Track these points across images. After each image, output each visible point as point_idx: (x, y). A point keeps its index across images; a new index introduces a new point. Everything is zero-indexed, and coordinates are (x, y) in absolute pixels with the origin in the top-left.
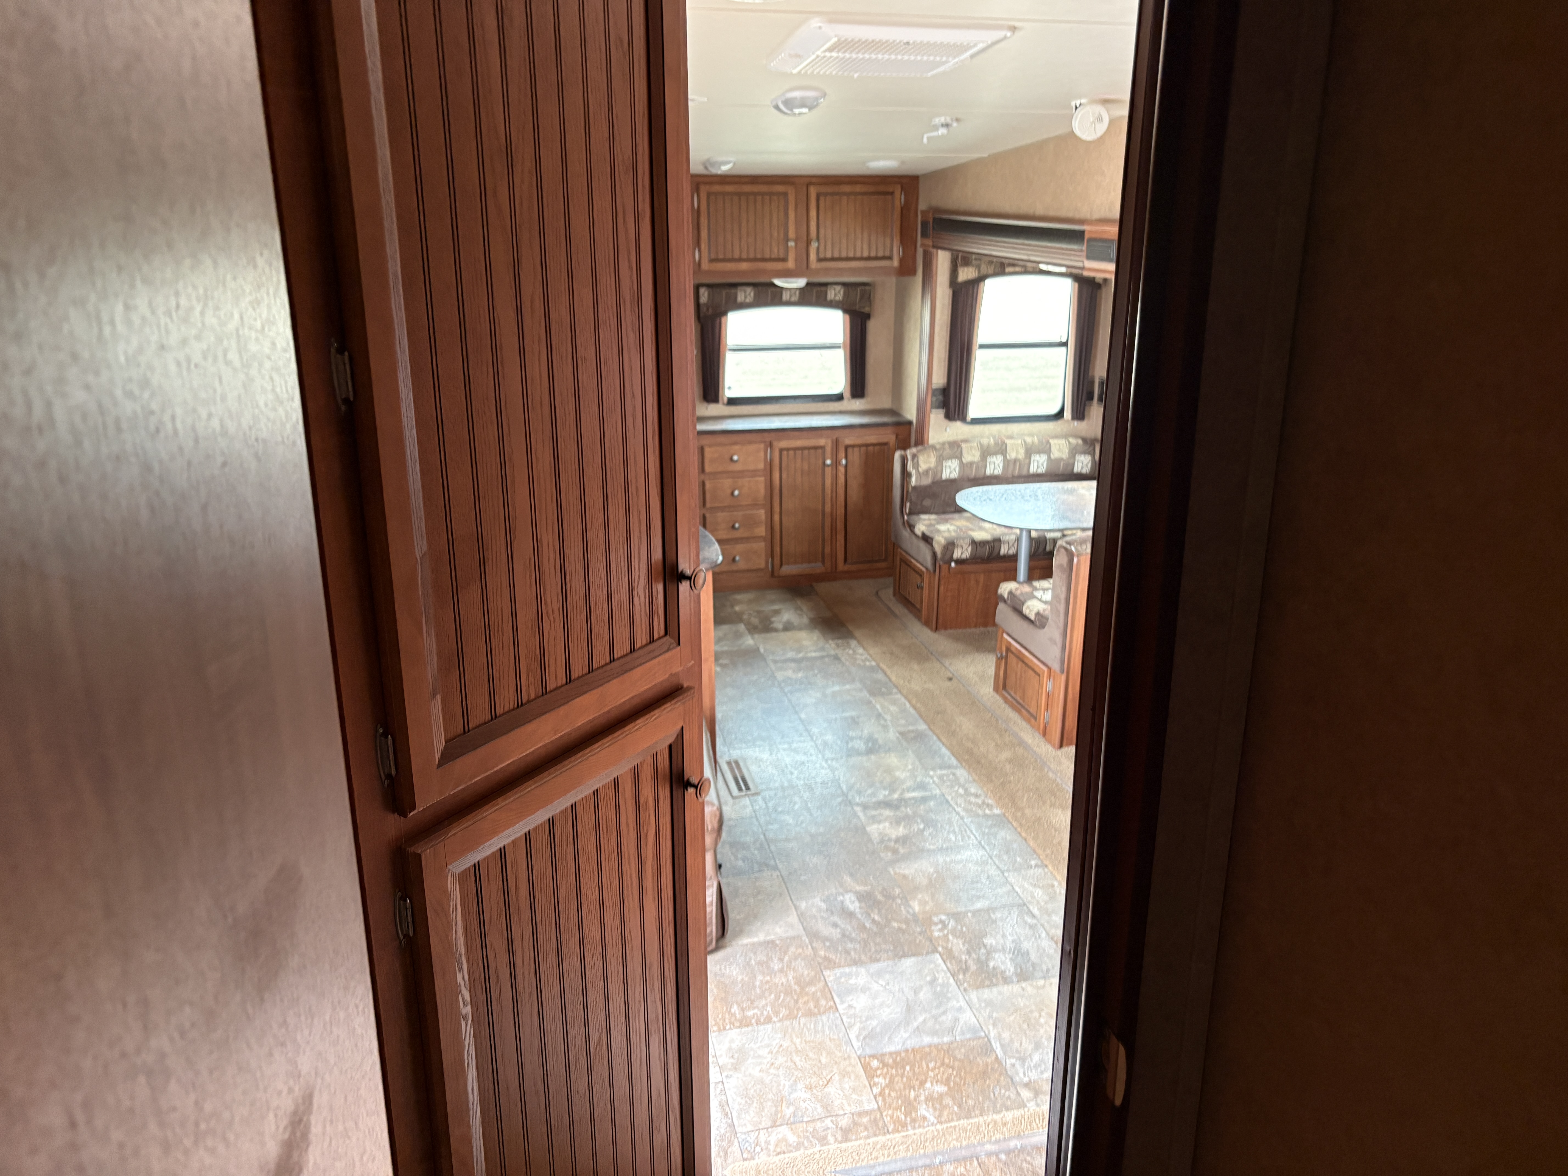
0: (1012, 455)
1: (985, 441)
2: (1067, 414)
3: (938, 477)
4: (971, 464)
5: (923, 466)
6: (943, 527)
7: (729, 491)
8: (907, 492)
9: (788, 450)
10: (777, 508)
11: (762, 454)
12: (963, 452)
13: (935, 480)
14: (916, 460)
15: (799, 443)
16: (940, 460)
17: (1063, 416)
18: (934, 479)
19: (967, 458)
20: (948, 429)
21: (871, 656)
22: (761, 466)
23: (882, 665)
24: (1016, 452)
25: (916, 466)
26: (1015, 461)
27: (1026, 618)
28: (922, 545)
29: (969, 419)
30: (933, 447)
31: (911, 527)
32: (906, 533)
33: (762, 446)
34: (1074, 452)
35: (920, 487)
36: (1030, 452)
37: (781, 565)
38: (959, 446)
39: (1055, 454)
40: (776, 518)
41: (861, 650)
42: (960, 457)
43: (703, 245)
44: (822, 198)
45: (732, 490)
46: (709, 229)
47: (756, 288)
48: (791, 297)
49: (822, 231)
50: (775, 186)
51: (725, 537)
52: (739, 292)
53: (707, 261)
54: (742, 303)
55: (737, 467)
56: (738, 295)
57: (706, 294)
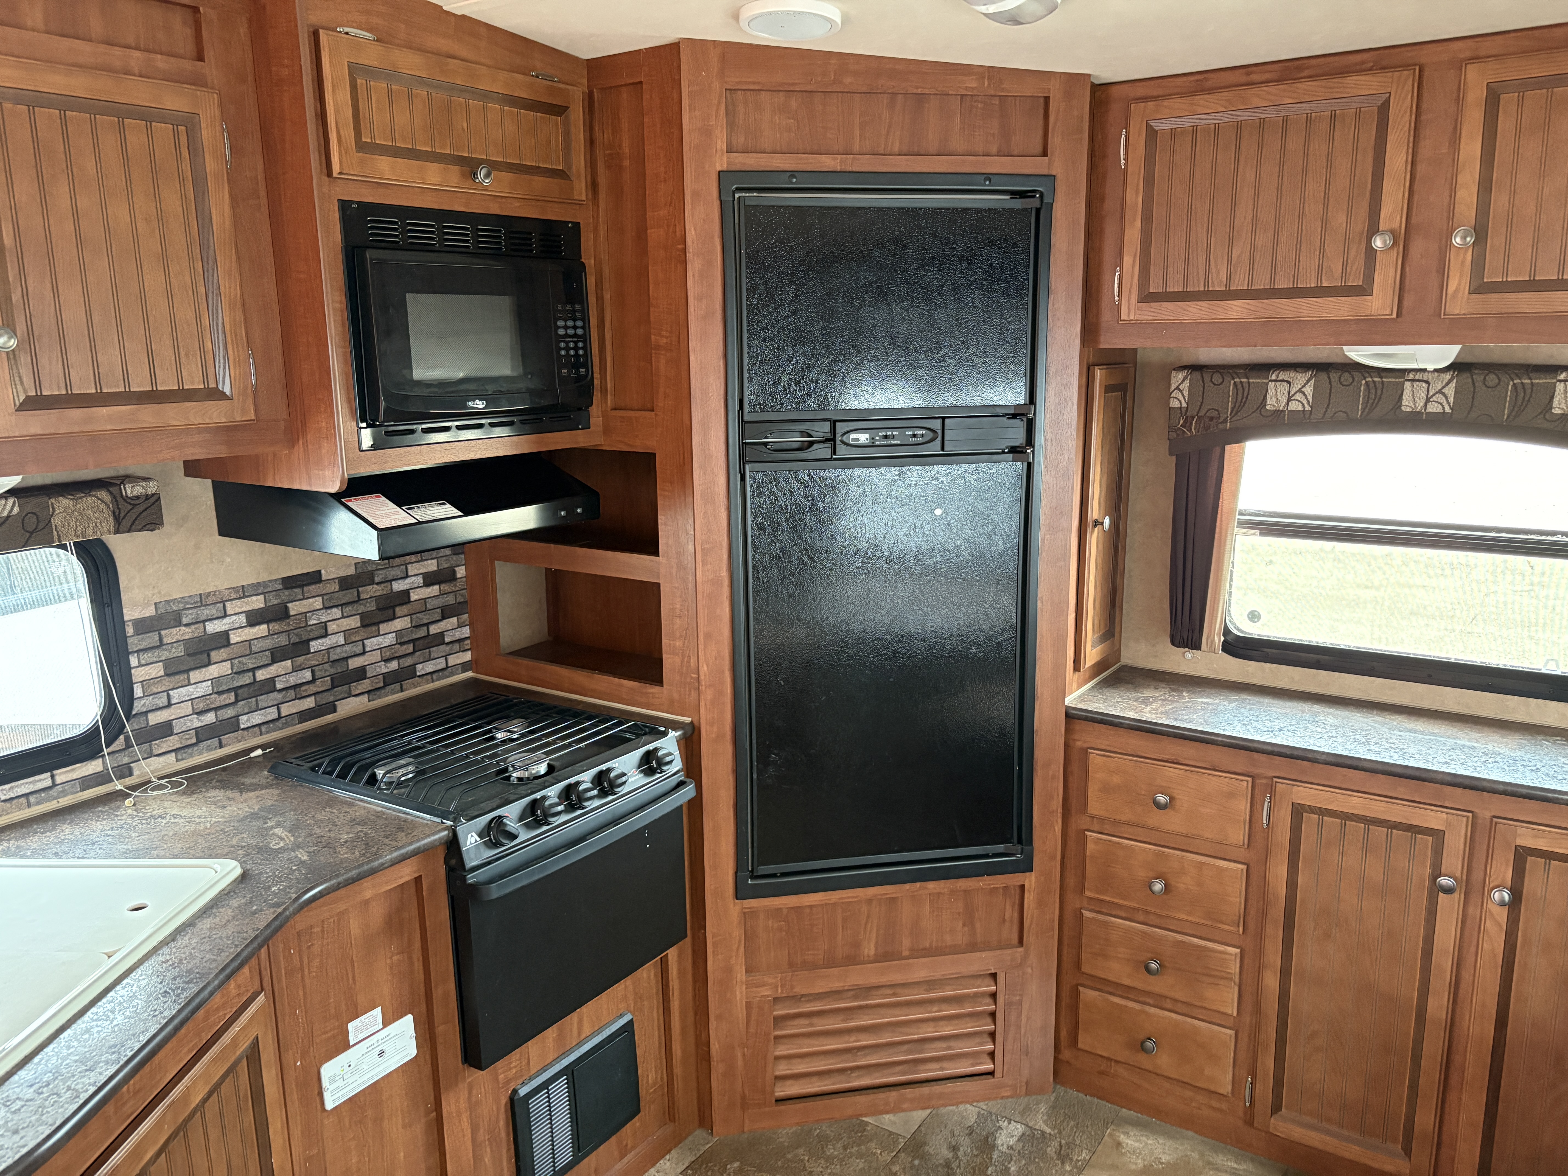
7: (1142, 874)
9: (1322, 812)
10: (1273, 956)
11: (1243, 806)
15: (1355, 804)
22: (1238, 834)
33: (1245, 784)
37: (1276, 1108)
40: (1271, 981)
43: (1127, 260)
44: (1508, 100)
45: (1151, 874)
46: (1147, 217)
47: (1323, 376)
48: (1428, 400)
49: (1499, 201)
50: (1351, 80)
51: (1126, 981)
52: (1271, 385)
53: (1134, 297)
54: (1278, 413)
55: (1172, 822)
56: (1271, 392)
57: (1185, 386)
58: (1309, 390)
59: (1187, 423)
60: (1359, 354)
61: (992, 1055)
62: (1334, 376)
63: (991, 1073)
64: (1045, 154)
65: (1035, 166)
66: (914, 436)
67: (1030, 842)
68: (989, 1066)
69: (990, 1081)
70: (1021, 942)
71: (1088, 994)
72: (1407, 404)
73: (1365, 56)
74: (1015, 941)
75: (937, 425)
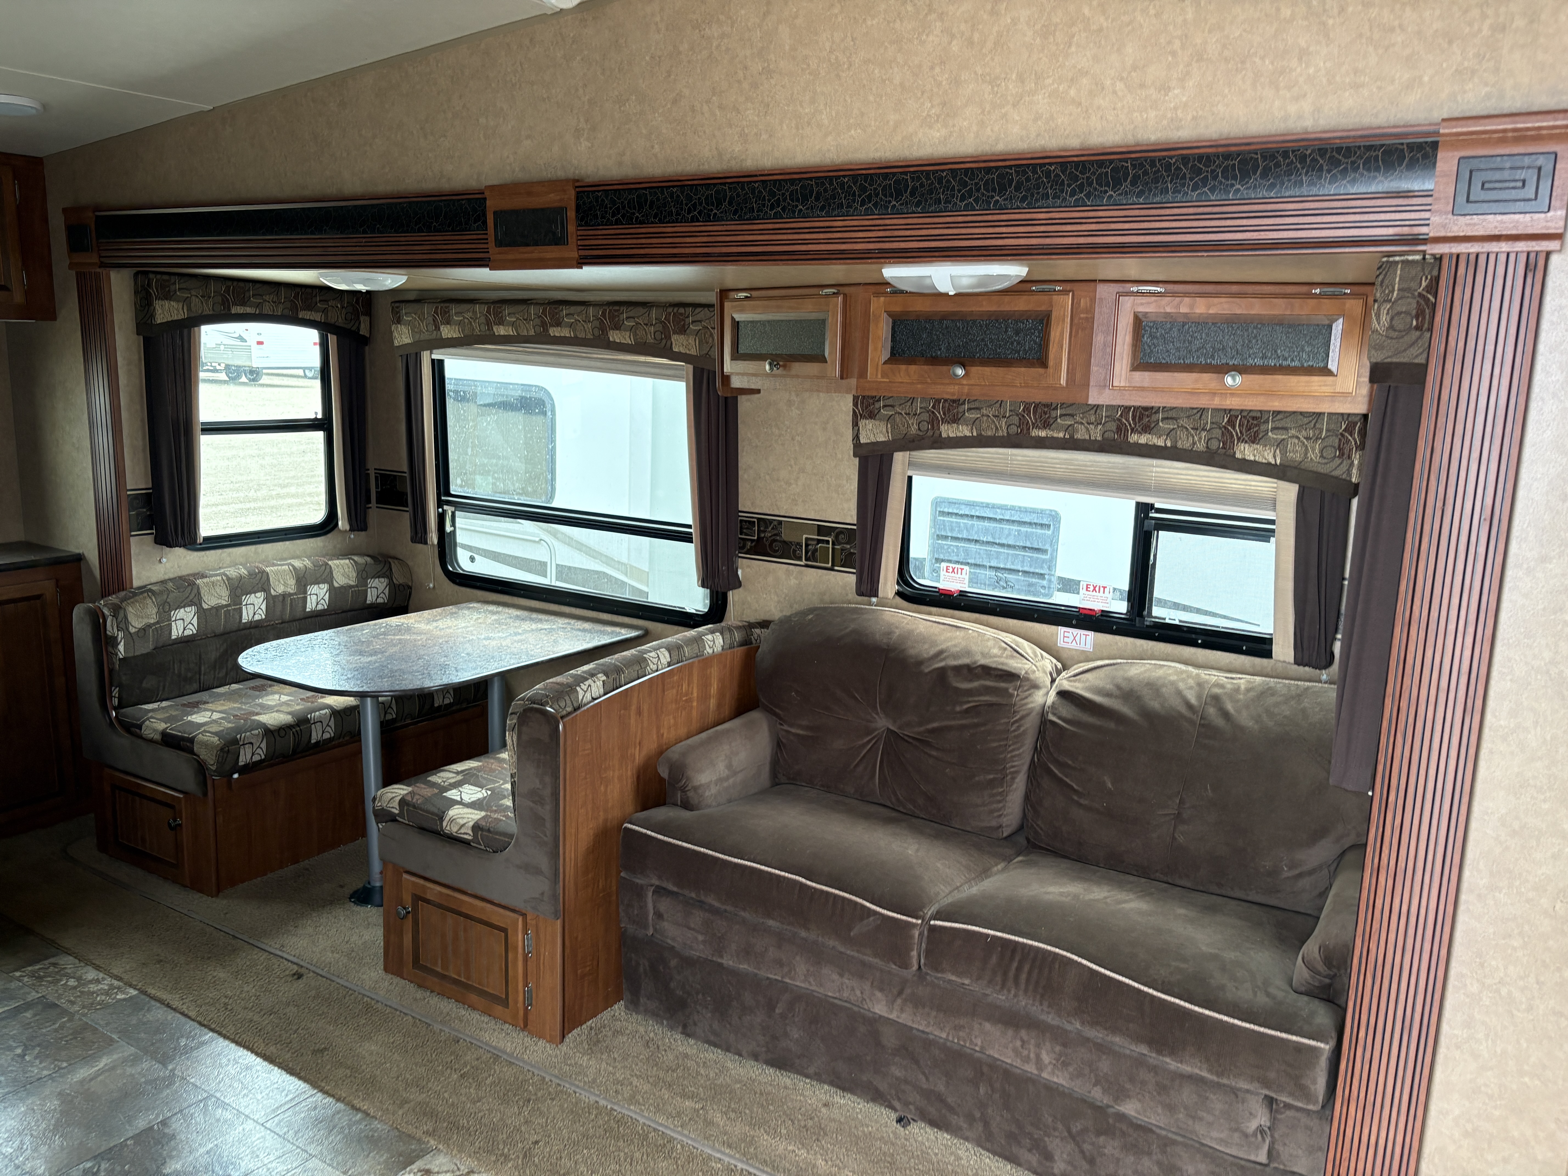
0: (278, 588)
1: (232, 572)
2: (343, 523)
3: (164, 639)
4: (217, 609)
5: (136, 623)
6: (199, 718)
8: (111, 671)
12: (202, 592)
13: (160, 644)
14: (121, 615)
16: (166, 611)
17: (337, 524)
18: (157, 641)
19: (209, 601)
20: (164, 560)
21: (120, 979)
23: (152, 991)
24: (283, 584)
25: (123, 624)
26: (284, 596)
27: (454, 840)
28: (168, 755)
29: (200, 540)
30: (144, 590)
31: (133, 729)
32: (122, 741)
34: (363, 575)
35: (134, 657)
36: (303, 580)
38: (192, 584)
39: (340, 580)
41: (91, 974)
42: (196, 601)
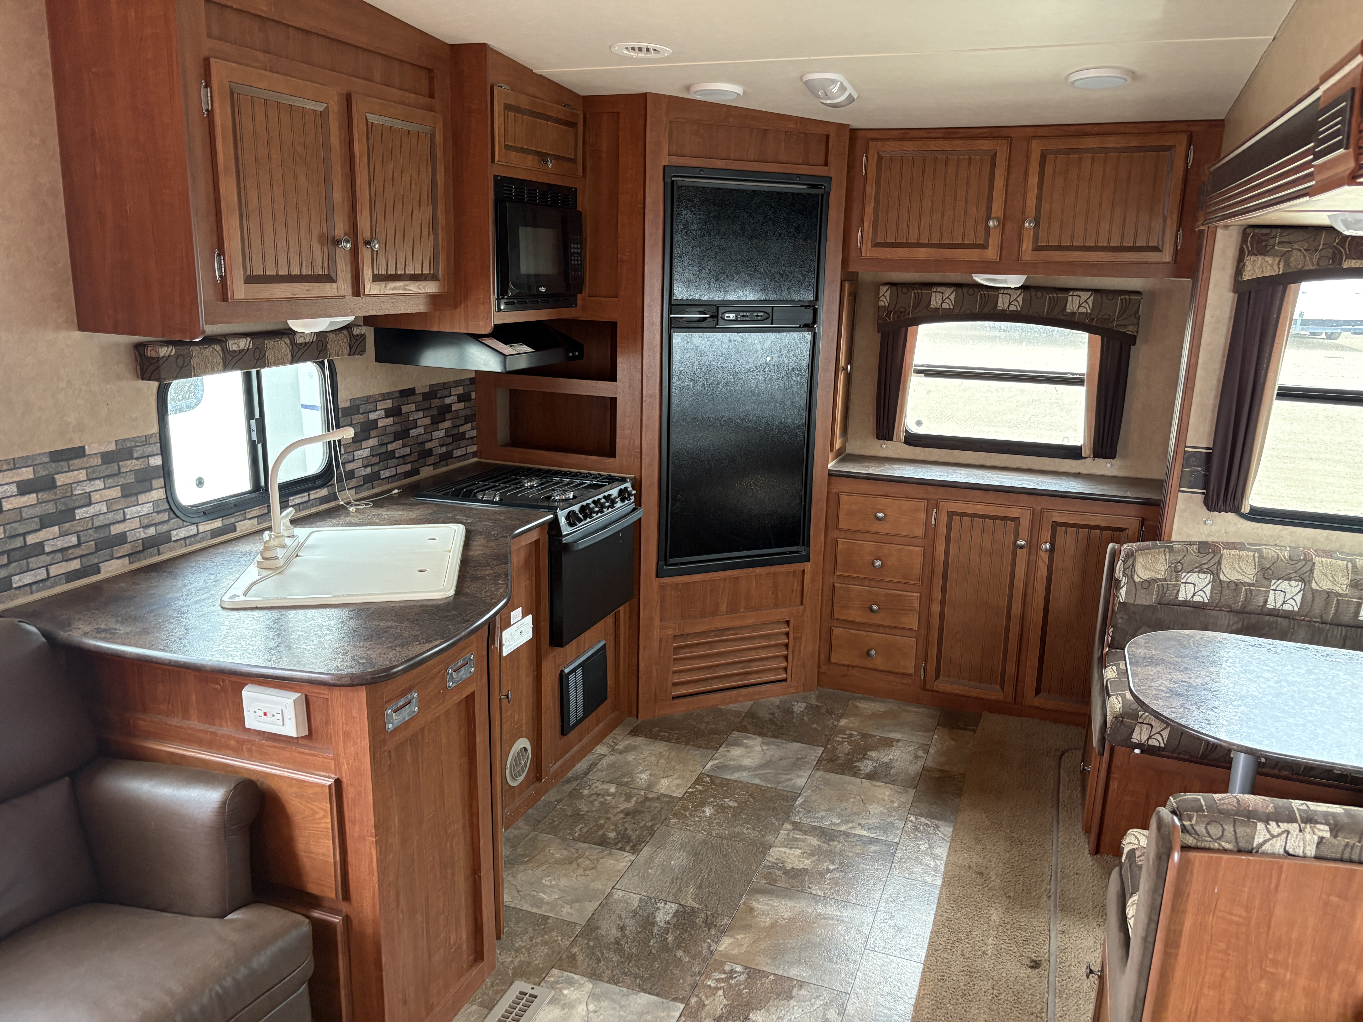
0: (1321, 583)
1: (1270, 552)
3: (1169, 597)
4: (1238, 584)
5: (1142, 574)
7: (868, 558)
9: (963, 515)
10: (937, 593)
11: (922, 516)
12: (1224, 563)
13: (1165, 600)
15: (978, 509)
16: (1177, 570)
18: (1162, 597)
19: (1229, 574)
20: (1209, 522)
22: (919, 532)
24: (1332, 581)
25: (1130, 571)
26: (1329, 594)
29: (1246, 509)
30: (1169, 547)
33: (923, 504)
35: (1134, 605)
36: (1361, 583)
37: (937, 676)
38: (1218, 552)
40: (936, 607)
41: (942, 849)
42: (1215, 570)
43: (866, 224)
44: (1050, 158)
45: (873, 558)
46: (877, 202)
47: (960, 290)
48: (1010, 304)
49: (1045, 207)
50: (979, 142)
51: (859, 620)
52: (934, 294)
53: (869, 244)
54: (937, 309)
55: (884, 528)
56: (933, 298)
57: (888, 294)
58: (952, 297)
59: (888, 315)
60: (980, 279)
61: (786, 669)
62: (965, 290)
63: (785, 680)
64: (826, 164)
65: (820, 171)
66: (758, 316)
67: (808, 545)
68: (783, 676)
69: (784, 683)
70: (802, 603)
71: (837, 631)
72: (1000, 306)
73: (985, 130)
74: (799, 603)
75: (769, 310)
